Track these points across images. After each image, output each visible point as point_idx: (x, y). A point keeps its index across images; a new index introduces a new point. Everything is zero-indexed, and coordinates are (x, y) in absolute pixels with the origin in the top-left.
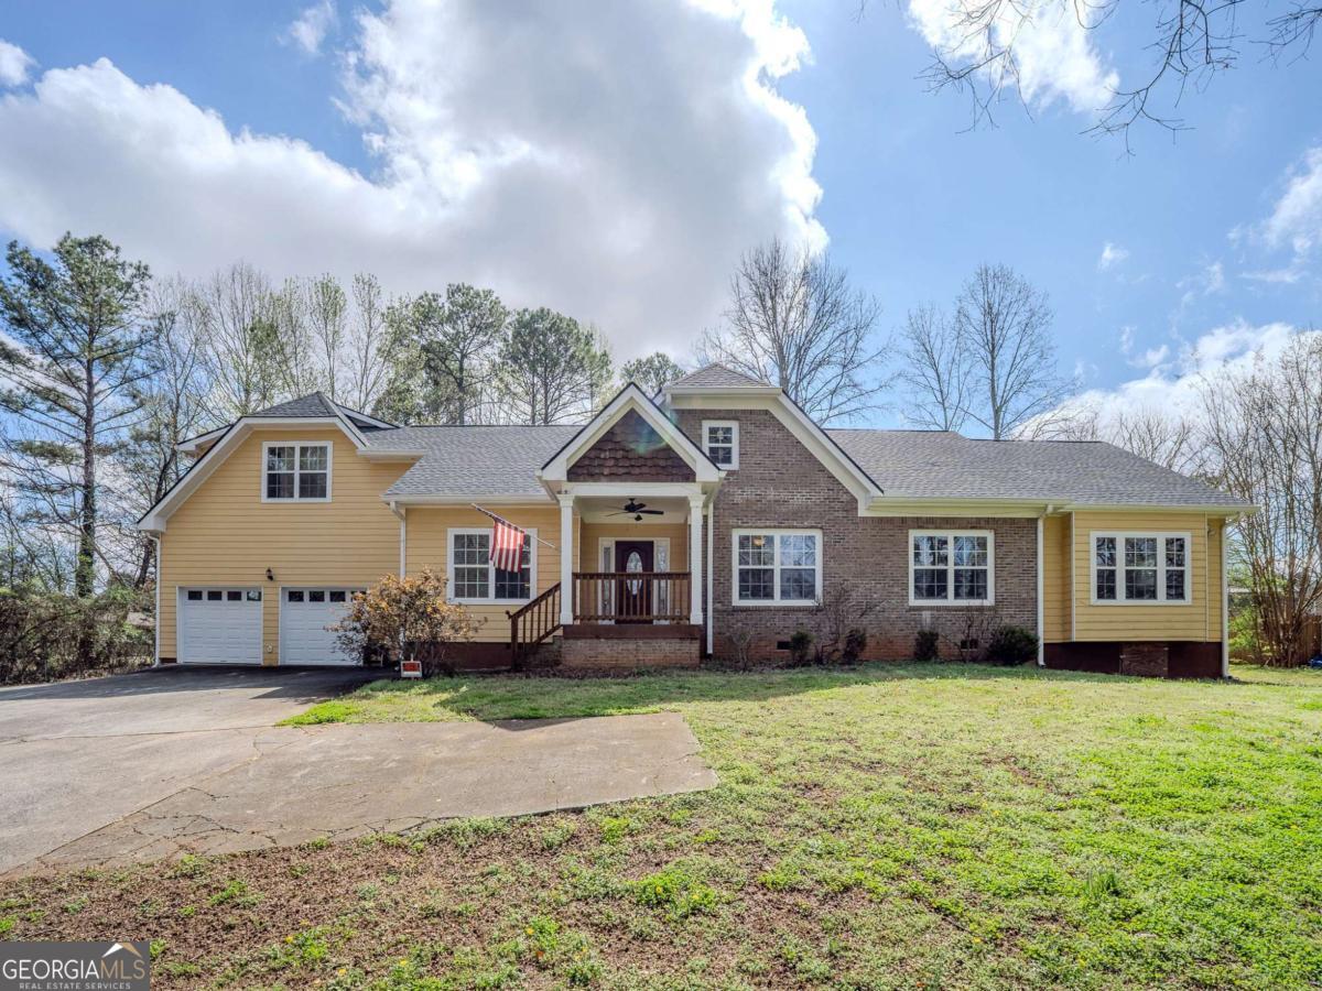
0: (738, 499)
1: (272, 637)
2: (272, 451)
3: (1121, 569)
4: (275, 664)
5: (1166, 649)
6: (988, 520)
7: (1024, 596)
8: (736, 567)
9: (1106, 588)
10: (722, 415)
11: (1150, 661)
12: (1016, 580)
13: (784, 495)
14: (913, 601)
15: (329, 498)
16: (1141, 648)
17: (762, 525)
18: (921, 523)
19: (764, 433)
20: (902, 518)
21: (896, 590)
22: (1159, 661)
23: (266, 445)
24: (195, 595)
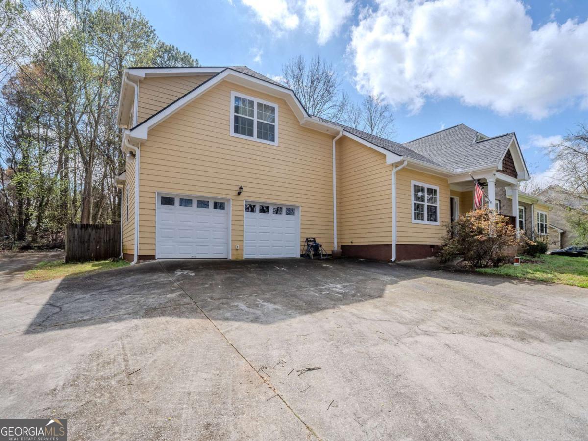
1: (239, 238)
2: (237, 99)
4: (240, 258)
15: (276, 143)
23: (234, 94)
24: (167, 201)
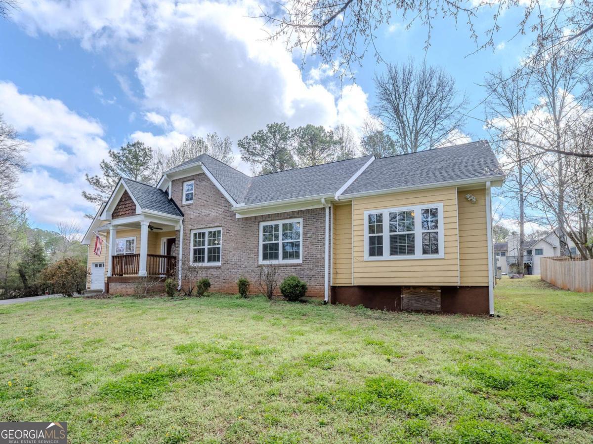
0: (192, 216)
3: (386, 235)
5: (439, 291)
6: (298, 212)
7: (318, 256)
8: (192, 248)
9: (375, 248)
10: (188, 179)
11: (425, 300)
12: (313, 247)
13: (208, 212)
14: (261, 262)
16: (417, 290)
17: (200, 227)
18: (265, 218)
19: (202, 184)
20: (256, 216)
21: (252, 256)
22: (433, 300)
